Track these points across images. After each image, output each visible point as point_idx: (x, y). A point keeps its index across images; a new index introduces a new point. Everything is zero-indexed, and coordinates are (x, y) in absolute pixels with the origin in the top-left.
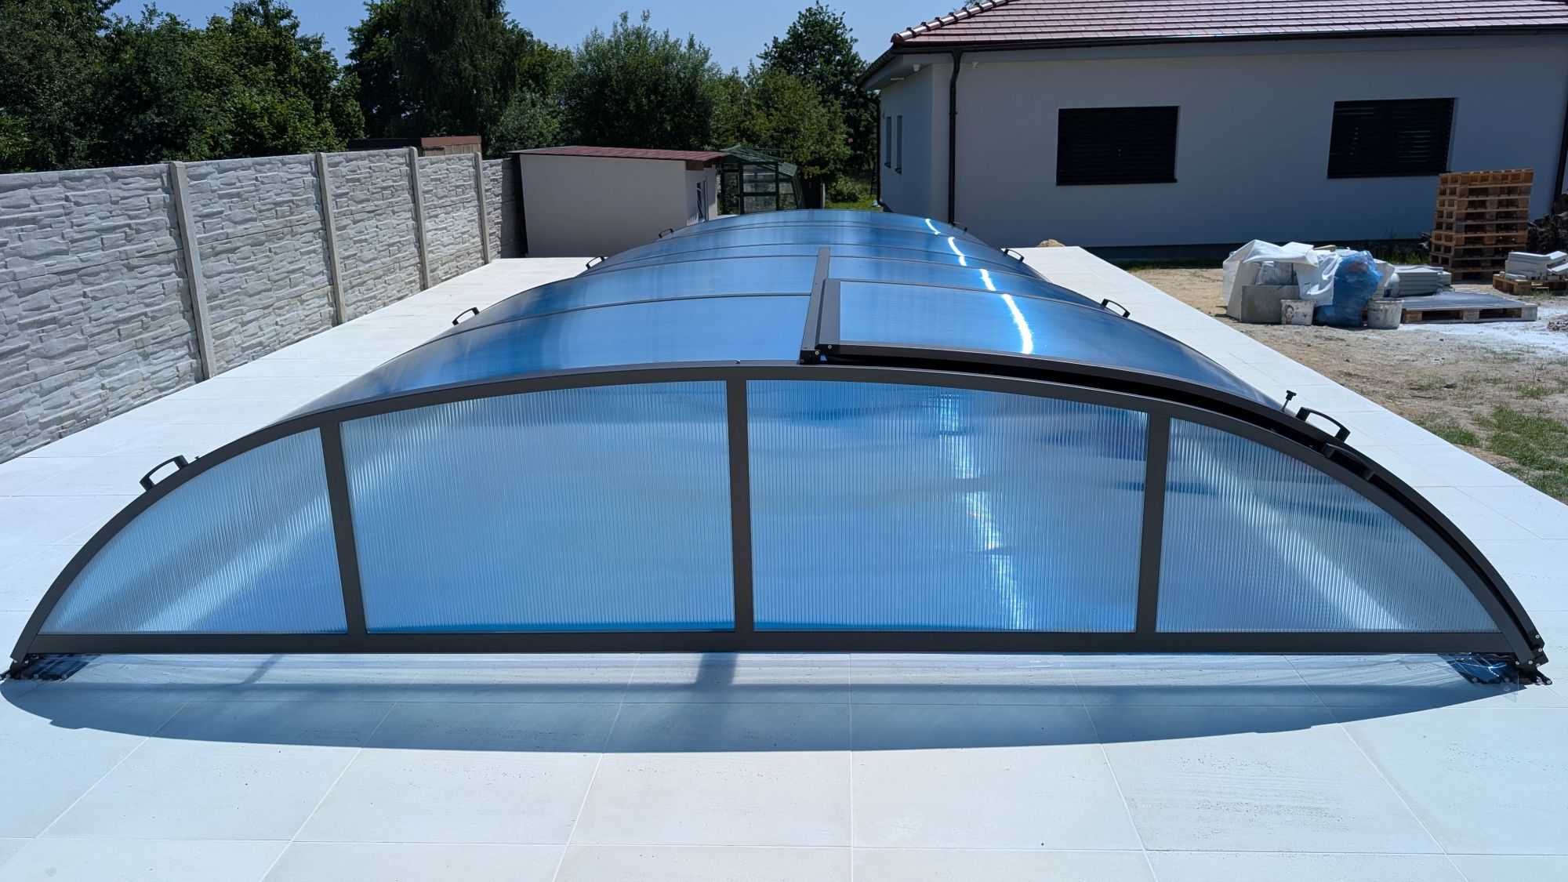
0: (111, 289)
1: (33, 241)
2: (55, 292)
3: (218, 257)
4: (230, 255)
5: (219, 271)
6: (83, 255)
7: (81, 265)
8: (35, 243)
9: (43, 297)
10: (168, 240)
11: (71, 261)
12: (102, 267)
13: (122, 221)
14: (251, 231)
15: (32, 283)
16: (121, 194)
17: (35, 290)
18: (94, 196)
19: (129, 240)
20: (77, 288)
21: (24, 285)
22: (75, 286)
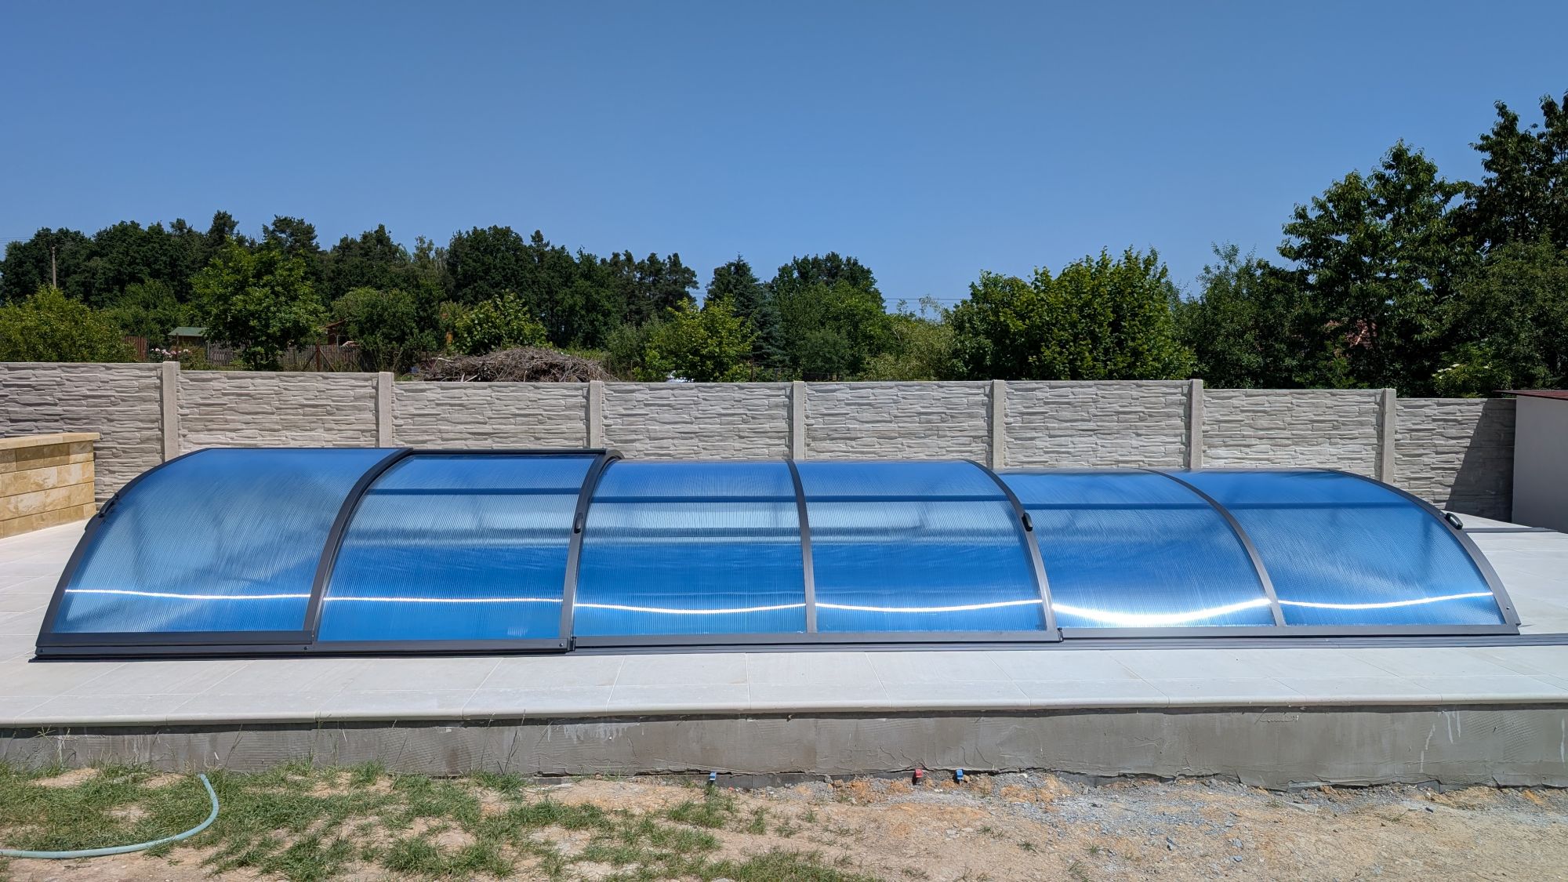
0: (721, 446)
1: (667, 415)
2: (676, 441)
3: (834, 441)
4: (848, 441)
5: (832, 449)
6: (701, 426)
7: (698, 430)
8: (668, 416)
9: (665, 443)
10: (783, 425)
11: (695, 428)
12: (716, 434)
13: (741, 411)
14: (881, 428)
15: (659, 435)
16: (744, 396)
17: (662, 439)
18: (721, 397)
19: (744, 422)
20: (695, 441)
21: (653, 435)
22: (693, 441)
